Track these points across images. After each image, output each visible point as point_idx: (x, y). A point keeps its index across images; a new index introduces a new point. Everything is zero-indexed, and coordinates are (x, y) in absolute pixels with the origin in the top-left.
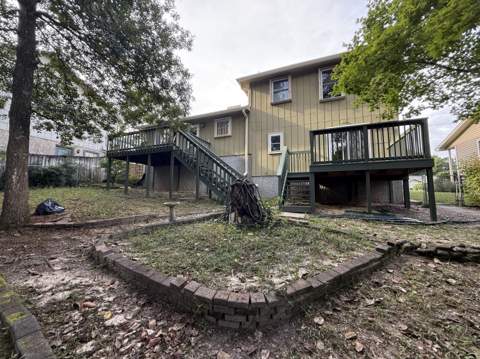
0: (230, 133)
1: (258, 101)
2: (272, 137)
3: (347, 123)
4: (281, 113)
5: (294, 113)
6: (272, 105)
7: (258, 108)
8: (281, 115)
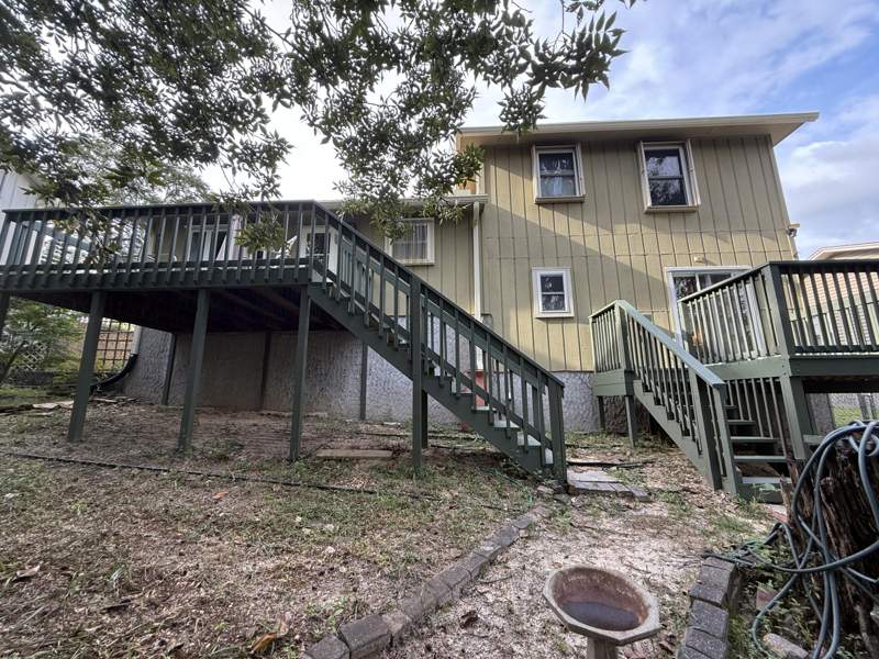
0: (430, 258)
1: (503, 190)
2: (543, 278)
3: (706, 262)
4: (560, 224)
5: (590, 229)
6: (539, 203)
7: (504, 205)
8: (561, 230)
